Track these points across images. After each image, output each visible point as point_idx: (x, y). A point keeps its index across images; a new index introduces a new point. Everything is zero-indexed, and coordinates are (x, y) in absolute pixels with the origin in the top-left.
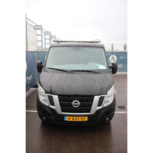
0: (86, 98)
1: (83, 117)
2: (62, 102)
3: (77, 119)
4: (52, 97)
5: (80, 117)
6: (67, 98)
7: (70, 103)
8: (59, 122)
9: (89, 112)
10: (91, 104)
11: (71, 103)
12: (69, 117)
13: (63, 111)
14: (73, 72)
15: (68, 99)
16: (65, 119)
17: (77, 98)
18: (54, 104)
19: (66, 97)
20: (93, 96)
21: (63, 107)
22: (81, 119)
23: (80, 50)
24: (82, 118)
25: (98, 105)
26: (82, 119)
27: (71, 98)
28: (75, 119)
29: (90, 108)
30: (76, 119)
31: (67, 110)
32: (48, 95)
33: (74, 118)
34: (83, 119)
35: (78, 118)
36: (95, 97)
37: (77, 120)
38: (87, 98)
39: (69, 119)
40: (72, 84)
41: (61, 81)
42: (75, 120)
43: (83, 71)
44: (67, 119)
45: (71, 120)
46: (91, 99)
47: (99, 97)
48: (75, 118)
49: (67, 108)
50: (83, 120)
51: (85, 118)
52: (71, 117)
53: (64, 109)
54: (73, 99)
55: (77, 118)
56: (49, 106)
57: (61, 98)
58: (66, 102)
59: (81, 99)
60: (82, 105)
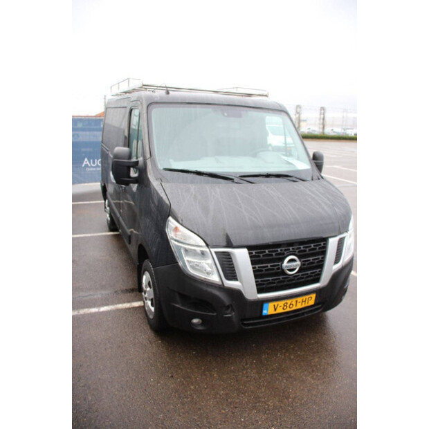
0: (313, 245)
1: (307, 297)
4: (228, 255)
6: (269, 252)
7: (278, 265)
9: (318, 281)
10: (323, 261)
11: (280, 264)
12: (276, 304)
13: (260, 291)
14: (247, 178)
15: (259, 256)
16: (265, 312)
17: (293, 249)
18: (236, 276)
19: (267, 251)
20: (325, 240)
21: (260, 280)
22: (302, 302)
23: (240, 116)
24: (304, 300)
25: (335, 261)
26: (304, 303)
27: (279, 250)
29: (320, 270)
30: (291, 306)
31: (270, 285)
32: (216, 252)
33: (287, 304)
35: (296, 301)
36: (331, 240)
37: (294, 308)
39: (275, 310)
42: (288, 309)
43: (268, 176)
44: (269, 310)
45: (280, 310)
46: (322, 248)
47: (337, 239)
49: (271, 281)
51: (310, 299)
52: (282, 303)
53: (264, 284)
54: (285, 253)
55: (294, 301)
56: (220, 283)
57: (254, 253)
58: (269, 265)
59: (302, 251)
60: (304, 265)
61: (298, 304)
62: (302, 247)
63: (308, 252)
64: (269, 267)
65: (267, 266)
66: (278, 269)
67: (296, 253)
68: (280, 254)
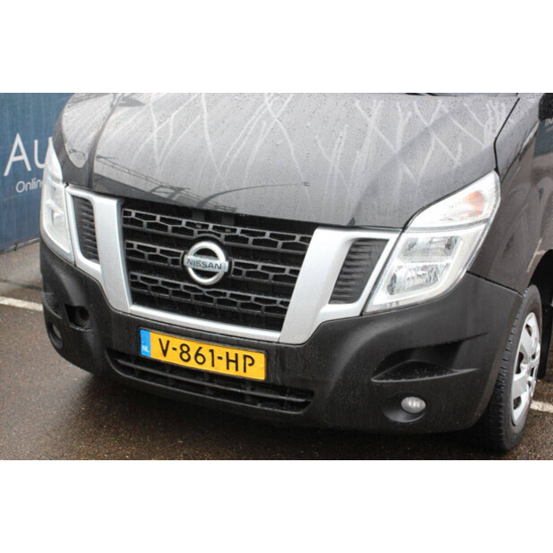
0: (268, 233)
1: (241, 353)
2: (136, 243)
3: (208, 356)
4: (90, 206)
5: (220, 351)
6: (162, 219)
7: (178, 254)
8: (120, 361)
9: (277, 325)
11: (182, 252)
12: (165, 338)
13: (138, 298)
15: (170, 227)
17: (214, 228)
18: (96, 252)
20: (308, 228)
21: (139, 275)
22: (228, 361)
24: (232, 357)
25: (334, 292)
26: (232, 365)
27: (184, 221)
28: (192, 353)
29: (285, 300)
30: (200, 359)
31: (157, 294)
32: (73, 197)
33: (189, 349)
34: (236, 362)
35: (212, 351)
36: (318, 233)
37: (207, 367)
38: (272, 235)
39: (165, 352)
40: (209, 144)
41: (160, 123)
42: (192, 364)
44: (152, 346)
45: (173, 358)
46: (296, 246)
48: (194, 346)
49: (160, 284)
50: (237, 369)
51: (249, 361)
52: (176, 342)
53: (146, 287)
54: (196, 231)
55: (206, 349)
56: (72, 258)
57: (133, 215)
58: (159, 248)
59: (236, 239)
60: (238, 272)
61: (216, 361)
62: (239, 229)
63: (250, 244)
64: (158, 253)
65: (154, 250)
66: (175, 262)
67: (221, 239)
68: (183, 230)
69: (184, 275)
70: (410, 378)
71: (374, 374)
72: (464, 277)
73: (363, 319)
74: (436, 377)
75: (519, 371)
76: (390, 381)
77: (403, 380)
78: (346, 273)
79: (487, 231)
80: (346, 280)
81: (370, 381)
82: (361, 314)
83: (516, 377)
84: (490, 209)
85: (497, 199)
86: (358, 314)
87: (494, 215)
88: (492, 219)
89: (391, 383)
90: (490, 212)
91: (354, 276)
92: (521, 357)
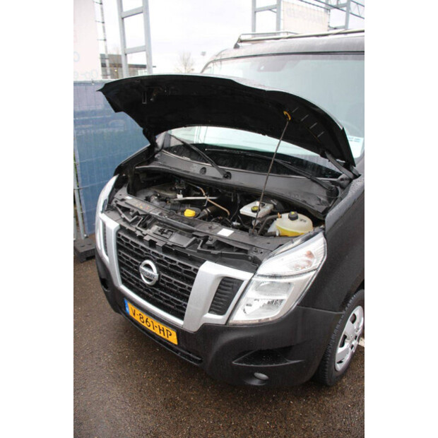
16: (127, 309)
25: (211, 306)
38: (179, 264)
55: (150, 320)
63: (168, 267)
67: (155, 260)
69: (139, 275)
70: (257, 364)
71: (234, 360)
72: (296, 308)
73: (226, 328)
74: (274, 365)
75: (342, 345)
76: (244, 365)
77: (252, 365)
78: (219, 293)
79: (315, 277)
80: (219, 301)
81: (231, 364)
82: (226, 324)
83: (340, 350)
84: (318, 261)
85: (324, 255)
86: (224, 323)
87: (321, 267)
88: (319, 269)
89: (245, 366)
90: (318, 264)
91: (223, 300)
92: (345, 337)
